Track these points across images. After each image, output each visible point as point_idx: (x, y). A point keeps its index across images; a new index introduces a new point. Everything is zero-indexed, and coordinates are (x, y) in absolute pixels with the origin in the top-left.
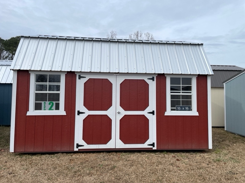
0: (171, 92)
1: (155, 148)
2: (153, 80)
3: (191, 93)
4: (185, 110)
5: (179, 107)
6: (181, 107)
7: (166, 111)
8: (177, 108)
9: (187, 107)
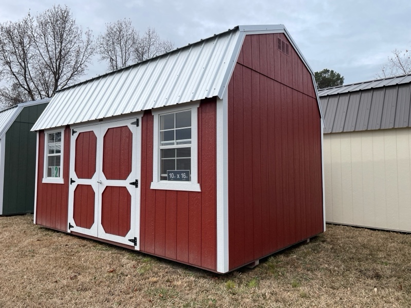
0: (162, 145)
1: (137, 248)
2: (138, 125)
3: (190, 142)
4: (181, 179)
5: (171, 172)
6: (175, 173)
7: (152, 181)
8: (169, 176)
9: (183, 172)
